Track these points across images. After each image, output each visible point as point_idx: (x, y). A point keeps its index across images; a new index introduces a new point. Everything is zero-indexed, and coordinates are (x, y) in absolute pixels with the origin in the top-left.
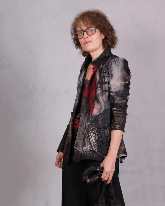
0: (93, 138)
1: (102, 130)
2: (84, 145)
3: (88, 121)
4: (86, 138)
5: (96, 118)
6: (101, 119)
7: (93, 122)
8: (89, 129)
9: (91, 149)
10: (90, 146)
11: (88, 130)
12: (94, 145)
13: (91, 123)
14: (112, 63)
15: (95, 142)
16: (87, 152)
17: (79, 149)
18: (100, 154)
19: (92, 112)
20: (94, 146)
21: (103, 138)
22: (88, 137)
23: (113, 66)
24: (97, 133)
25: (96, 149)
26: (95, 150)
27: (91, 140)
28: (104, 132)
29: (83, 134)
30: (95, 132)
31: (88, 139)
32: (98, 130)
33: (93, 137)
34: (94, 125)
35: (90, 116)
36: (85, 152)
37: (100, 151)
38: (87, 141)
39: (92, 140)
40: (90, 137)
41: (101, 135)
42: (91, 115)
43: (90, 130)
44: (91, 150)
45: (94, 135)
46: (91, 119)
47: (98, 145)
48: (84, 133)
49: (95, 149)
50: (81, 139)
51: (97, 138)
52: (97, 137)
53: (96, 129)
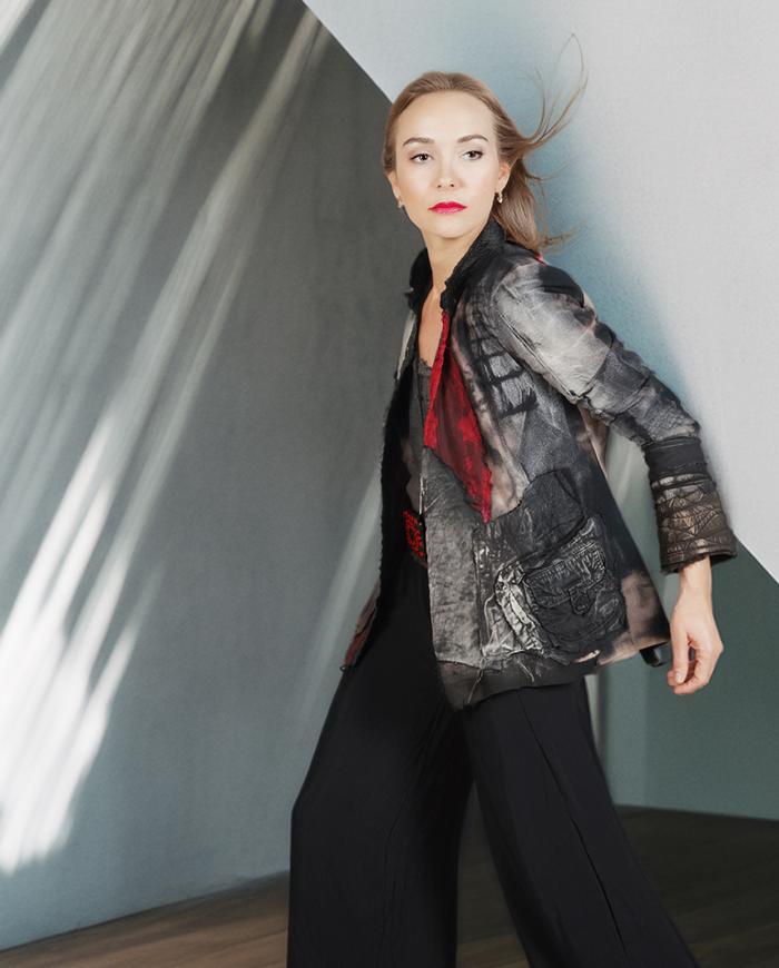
0: (515, 604)
1: (539, 565)
2: (482, 636)
3: (479, 540)
4: (487, 611)
5: (509, 524)
6: (530, 520)
7: (501, 540)
8: (490, 572)
9: (514, 646)
10: (509, 636)
11: (487, 575)
12: (523, 627)
13: (494, 544)
14: (496, 301)
15: (526, 618)
16: (505, 662)
17: (463, 657)
18: (559, 658)
19: (489, 506)
20: (525, 634)
21: (551, 595)
22: (494, 602)
24: (525, 578)
25: (535, 643)
26: (532, 646)
27: (509, 614)
28: (548, 570)
29: (466, 594)
30: (515, 578)
31: (494, 612)
32: (528, 566)
33: (512, 598)
34: (506, 550)
35: (485, 521)
36: (495, 662)
37: (553, 645)
38: (493, 622)
39: (513, 610)
40: (503, 603)
41: (542, 584)
42: (489, 514)
43: (494, 575)
44: (518, 650)
45: (517, 590)
46: (489, 530)
47: (542, 626)
48: (475, 592)
49: (533, 642)
50: (461, 617)
51: (529, 599)
52: (527, 596)
53: (517, 563)
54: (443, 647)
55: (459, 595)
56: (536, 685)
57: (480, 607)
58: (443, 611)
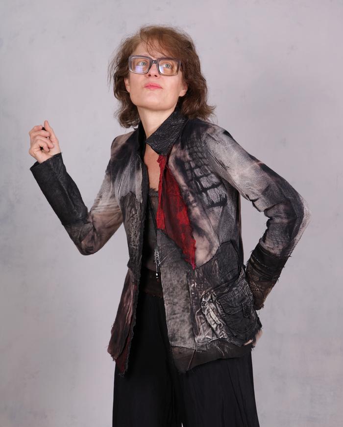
0: (212, 313)
1: (226, 290)
2: (195, 332)
3: (190, 279)
4: (197, 317)
5: (207, 268)
6: (217, 267)
7: (203, 278)
8: (198, 296)
9: (213, 337)
10: (210, 330)
11: (196, 298)
12: (217, 326)
13: (199, 281)
15: (218, 321)
16: (208, 346)
17: (184, 344)
18: (236, 343)
19: (194, 259)
20: (218, 329)
21: (233, 307)
22: (201, 312)
24: (217, 299)
26: (222, 336)
27: (209, 319)
28: (231, 294)
29: (185, 309)
30: (212, 298)
31: (201, 318)
32: (219, 292)
33: (211, 310)
34: (206, 284)
35: (193, 268)
36: (202, 346)
37: (233, 336)
38: (200, 324)
39: (211, 317)
40: (206, 313)
41: (228, 301)
42: (195, 265)
43: (200, 298)
44: (215, 338)
45: (213, 306)
46: (196, 273)
47: (227, 324)
48: (190, 308)
49: (223, 334)
50: (183, 321)
51: (219, 311)
52: (219, 308)
53: (212, 291)
54: (174, 338)
55: (182, 309)
56: (225, 358)
57: (192, 317)
58: (173, 318)
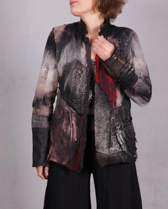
0: (120, 136)
1: (129, 123)
2: (110, 145)
3: (112, 114)
4: (112, 137)
6: (123, 110)
7: (118, 115)
8: (114, 125)
9: (119, 149)
10: (118, 145)
11: (113, 126)
12: (123, 144)
13: (116, 116)
14: (131, 38)
15: (123, 141)
16: (116, 154)
17: (103, 151)
18: (130, 155)
19: (115, 103)
20: (123, 145)
21: (132, 134)
22: (115, 134)
23: (133, 42)
24: (124, 128)
26: (124, 150)
27: (119, 139)
29: (106, 131)
30: (121, 127)
31: (114, 137)
32: (125, 124)
33: (120, 134)
34: (119, 118)
35: (114, 108)
36: (113, 154)
37: (129, 150)
38: (114, 141)
39: (120, 137)
40: (117, 135)
41: (129, 130)
42: (115, 105)
43: (115, 126)
44: (120, 150)
45: (121, 132)
46: (115, 111)
47: (127, 143)
48: (109, 131)
50: (104, 138)
52: (124, 134)
53: (121, 123)
54: (98, 147)
55: (104, 131)
56: (125, 162)
57: (110, 136)
58: (99, 136)
